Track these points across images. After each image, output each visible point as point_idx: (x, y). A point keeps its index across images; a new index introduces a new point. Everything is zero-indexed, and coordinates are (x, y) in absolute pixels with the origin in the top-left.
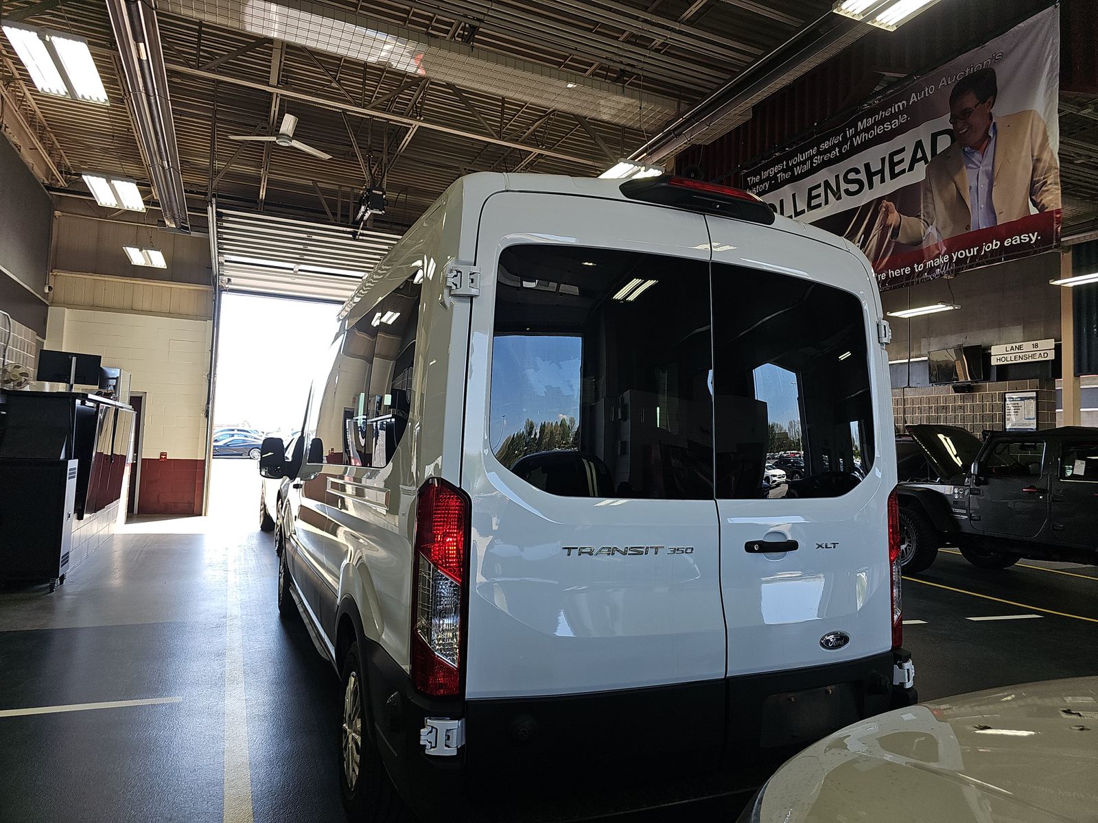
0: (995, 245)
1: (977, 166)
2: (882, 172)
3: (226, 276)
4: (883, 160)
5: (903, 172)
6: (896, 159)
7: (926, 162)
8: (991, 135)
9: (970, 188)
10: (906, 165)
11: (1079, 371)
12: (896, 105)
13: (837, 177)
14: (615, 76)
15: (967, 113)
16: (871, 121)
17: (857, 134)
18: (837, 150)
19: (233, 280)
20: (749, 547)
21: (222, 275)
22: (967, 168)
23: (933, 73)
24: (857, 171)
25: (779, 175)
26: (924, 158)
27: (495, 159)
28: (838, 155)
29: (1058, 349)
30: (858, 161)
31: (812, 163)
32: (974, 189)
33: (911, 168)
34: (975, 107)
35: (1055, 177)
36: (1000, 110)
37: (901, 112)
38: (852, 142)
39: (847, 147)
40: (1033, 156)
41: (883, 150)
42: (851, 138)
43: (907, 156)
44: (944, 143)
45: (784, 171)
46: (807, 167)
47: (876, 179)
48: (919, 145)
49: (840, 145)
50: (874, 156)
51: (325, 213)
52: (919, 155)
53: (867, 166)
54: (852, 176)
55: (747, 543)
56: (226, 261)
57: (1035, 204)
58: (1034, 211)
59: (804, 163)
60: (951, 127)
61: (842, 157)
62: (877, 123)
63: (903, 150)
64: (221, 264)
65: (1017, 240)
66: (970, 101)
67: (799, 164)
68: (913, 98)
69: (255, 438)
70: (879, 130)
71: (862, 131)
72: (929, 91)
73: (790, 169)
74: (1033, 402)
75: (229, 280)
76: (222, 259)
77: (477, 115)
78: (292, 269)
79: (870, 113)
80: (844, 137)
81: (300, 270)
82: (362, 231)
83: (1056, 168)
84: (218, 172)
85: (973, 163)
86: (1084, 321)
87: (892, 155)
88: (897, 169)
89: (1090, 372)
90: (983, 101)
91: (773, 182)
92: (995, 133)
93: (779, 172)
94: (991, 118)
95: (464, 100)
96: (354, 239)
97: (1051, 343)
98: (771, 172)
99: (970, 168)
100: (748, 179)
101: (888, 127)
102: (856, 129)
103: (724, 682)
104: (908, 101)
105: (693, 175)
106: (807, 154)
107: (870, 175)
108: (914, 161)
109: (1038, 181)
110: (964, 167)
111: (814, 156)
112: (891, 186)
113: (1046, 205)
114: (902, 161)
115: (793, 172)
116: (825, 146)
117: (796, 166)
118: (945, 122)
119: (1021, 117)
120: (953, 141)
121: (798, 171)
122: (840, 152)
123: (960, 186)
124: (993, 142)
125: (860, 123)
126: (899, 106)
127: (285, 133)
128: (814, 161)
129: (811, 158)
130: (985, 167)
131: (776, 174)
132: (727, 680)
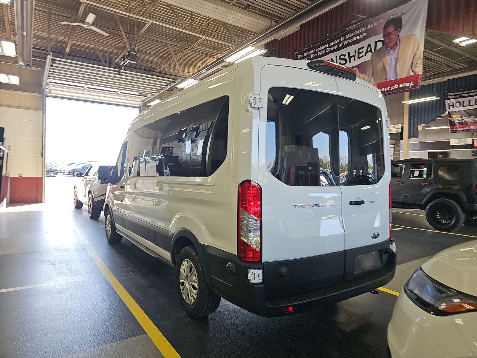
0: (396, 86)
1: (391, 55)
2: (354, 56)
3: (49, 89)
4: (355, 51)
5: (362, 56)
6: (360, 51)
7: (372, 52)
8: (398, 43)
9: (388, 64)
10: (363, 54)
11: (409, 137)
12: (362, 29)
13: (336, 57)
14: (244, 7)
15: (390, 34)
16: (351, 35)
17: (345, 40)
18: (337, 46)
19: (53, 91)
20: (351, 203)
21: (47, 89)
22: (388, 56)
23: (377, 17)
24: (345, 55)
25: (311, 55)
26: (371, 51)
27: (182, 40)
28: (337, 48)
29: (402, 128)
30: (345, 51)
31: (326, 51)
32: (390, 64)
33: (365, 55)
34: (393, 32)
35: (421, 61)
36: (402, 34)
37: (364, 32)
38: (343, 43)
39: (341, 45)
40: (413, 52)
41: (356, 47)
42: (343, 41)
43: (364, 50)
44: (380, 45)
45: (314, 53)
46: (324, 52)
47: (352, 59)
48: (369, 45)
49: (338, 44)
50: (352, 49)
51: (101, 61)
52: (369, 49)
53: (349, 53)
54: (342, 57)
55: (350, 202)
56: (50, 82)
57: (413, 71)
58: (412, 74)
59: (322, 50)
60: (383, 39)
61: (339, 49)
62: (354, 36)
63: (363, 47)
64: (47, 83)
65: (404, 85)
66: (391, 29)
67: (320, 51)
68: (369, 26)
69: (50, 167)
70: (354, 39)
71: (347, 39)
72: (375, 24)
73: (316, 53)
74: (393, 149)
75: (50, 91)
76: (48, 81)
77: (181, 20)
78: (83, 87)
79: (351, 32)
80: (340, 40)
81: (87, 88)
82: (123, 71)
83: (421, 58)
84: (52, 40)
85: (390, 54)
86: (412, 117)
87: (359, 49)
88: (361, 55)
89: (413, 137)
90: (396, 30)
91: (309, 58)
92: (400, 43)
93: (312, 54)
94: (399, 37)
95: (175, 13)
96: (119, 74)
97: (400, 126)
98: (308, 53)
99: (389, 56)
100: (298, 56)
101: (358, 37)
102: (345, 38)
103: (344, 252)
104: (367, 28)
105: (274, 53)
106: (324, 47)
107: (350, 57)
108: (367, 52)
109: (414, 63)
110: (387, 56)
111: (327, 48)
112: (358, 62)
113: (417, 72)
114: (363, 52)
115: (318, 54)
116: (332, 44)
117: (319, 51)
118: (380, 37)
119: (409, 37)
120: (383, 45)
121: (320, 54)
122: (338, 47)
123: (384, 63)
124: (398, 46)
125: (347, 35)
126: (363, 29)
127: (88, 22)
128: (327, 50)
129: (326, 49)
130: (395, 55)
131: (310, 54)
132: (345, 251)
